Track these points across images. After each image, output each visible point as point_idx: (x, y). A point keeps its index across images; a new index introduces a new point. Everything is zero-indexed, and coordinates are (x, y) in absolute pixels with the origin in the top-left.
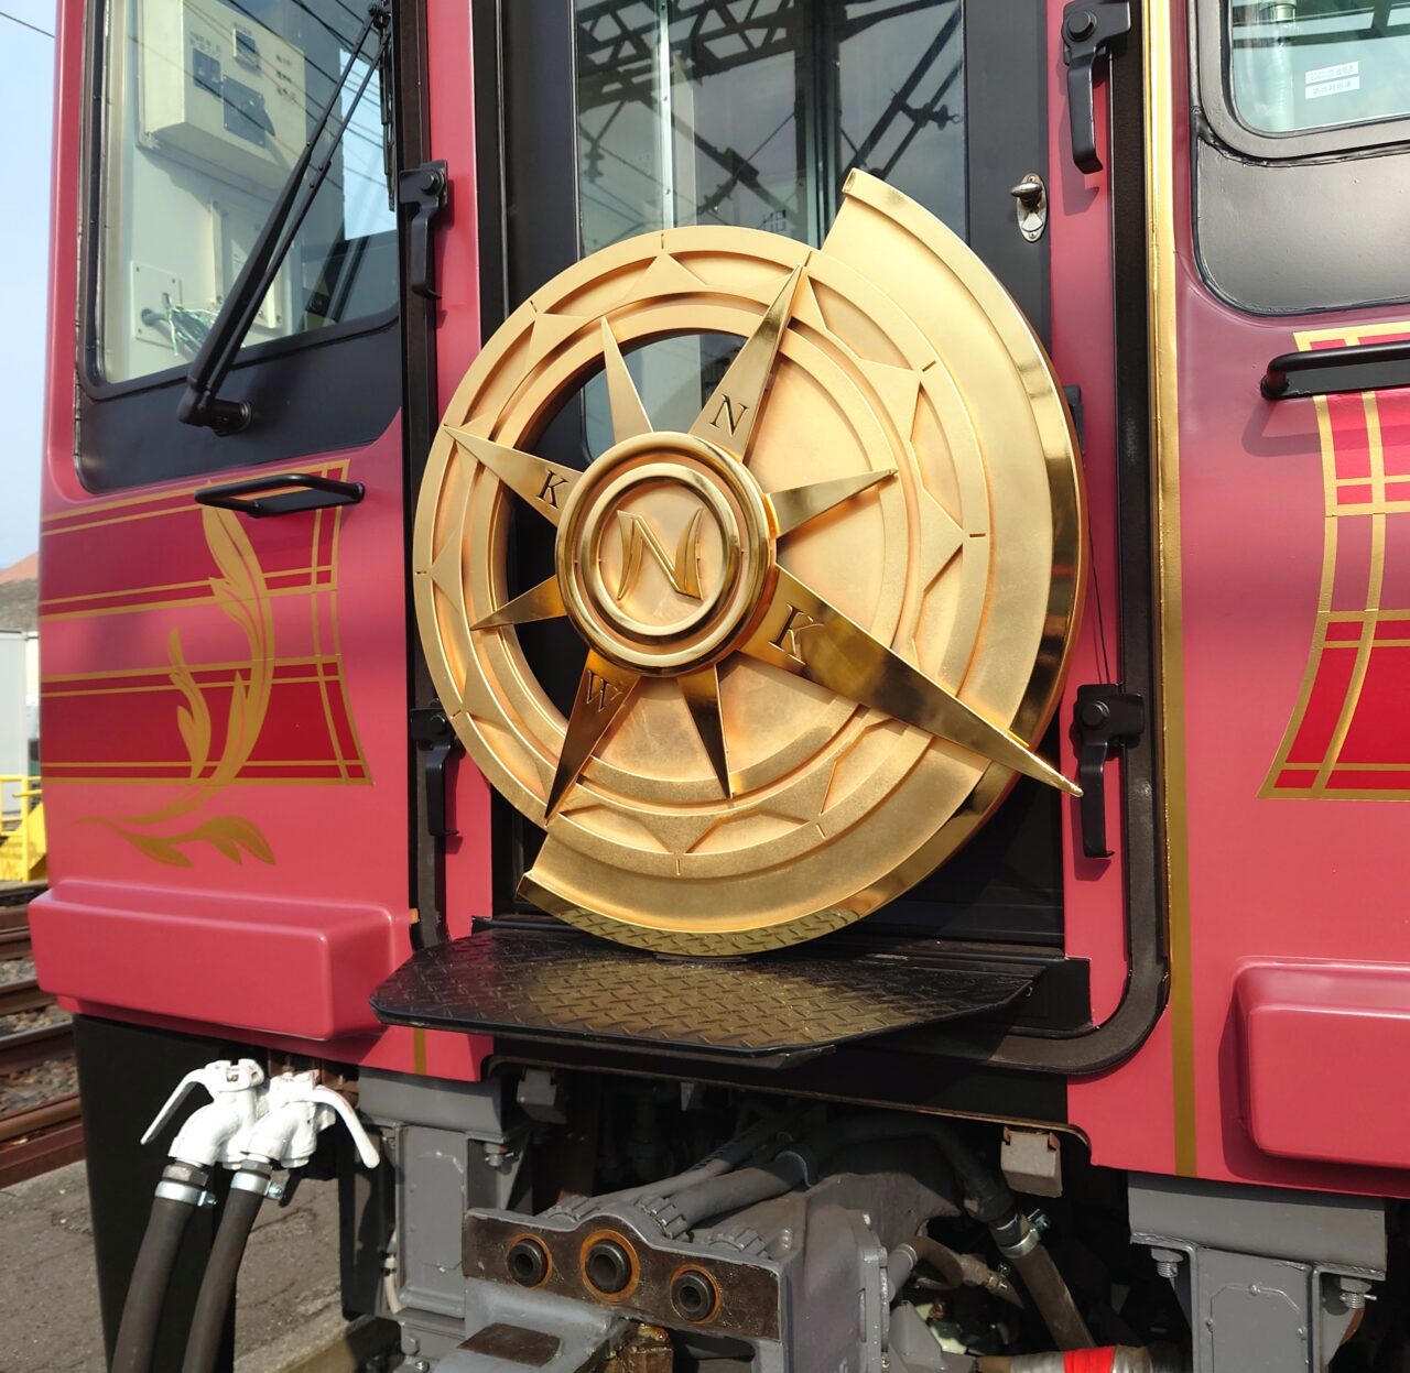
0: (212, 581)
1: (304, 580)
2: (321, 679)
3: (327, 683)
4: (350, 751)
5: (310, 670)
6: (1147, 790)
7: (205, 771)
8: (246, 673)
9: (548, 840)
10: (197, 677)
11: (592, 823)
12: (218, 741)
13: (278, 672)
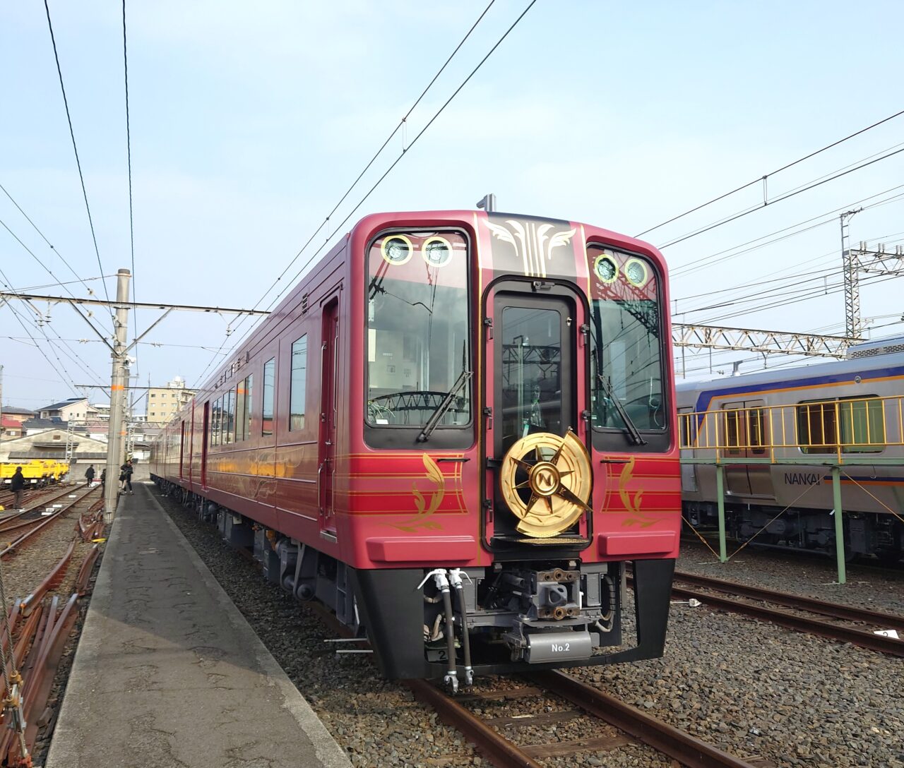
0: (426, 473)
1: (454, 475)
2: (457, 494)
3: (459, 495)
4: (464, 507)
5: (455, 492)
7: (423, 513)
8: (436, 493)
9: (521, 522)
10: (421, 493)
11: (530, 519)
12: (427, 506)
13: (446, 493)
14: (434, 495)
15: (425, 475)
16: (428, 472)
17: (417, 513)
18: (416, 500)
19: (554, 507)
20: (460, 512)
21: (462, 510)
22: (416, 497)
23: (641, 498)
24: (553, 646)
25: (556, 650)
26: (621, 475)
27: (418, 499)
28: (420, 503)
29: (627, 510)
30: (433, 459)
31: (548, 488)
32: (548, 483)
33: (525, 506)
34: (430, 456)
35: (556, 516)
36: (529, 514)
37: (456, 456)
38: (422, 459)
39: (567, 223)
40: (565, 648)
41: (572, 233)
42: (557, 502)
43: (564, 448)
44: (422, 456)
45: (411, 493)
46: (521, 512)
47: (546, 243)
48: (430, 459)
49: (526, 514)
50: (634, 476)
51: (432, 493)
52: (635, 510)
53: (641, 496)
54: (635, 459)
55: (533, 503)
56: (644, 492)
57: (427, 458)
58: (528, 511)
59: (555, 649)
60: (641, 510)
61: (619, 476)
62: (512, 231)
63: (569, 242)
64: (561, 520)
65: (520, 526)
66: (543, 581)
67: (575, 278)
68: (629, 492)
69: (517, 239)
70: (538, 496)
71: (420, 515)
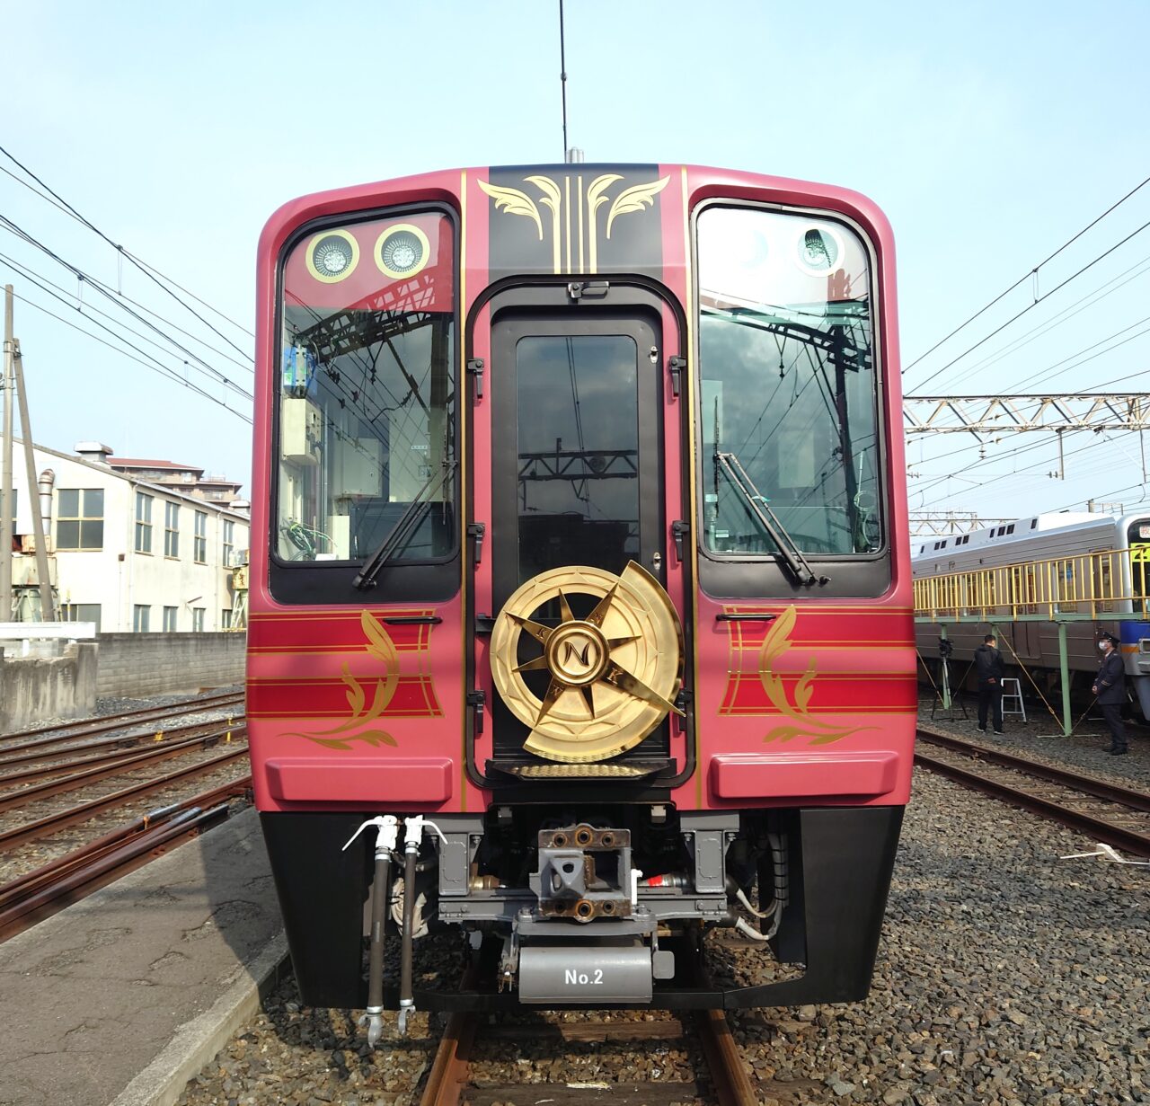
0: (366, 646)
1: (416, 648)
2: (422, 682)
3: (425, 684)
4: (435, 705)
5: (418, 679)
6: (692, 714)
7: (362, 715)
8: (384, 679)
9: (532, 732)
10: (357, 680)
11: (549, 727)
12: (368, 705)
13: (401, 679)
14: (380, 683)
15: (365, 649)
16: (370, 643)
17: (351, 715)
18: (348, 693)
19: (597, 707)
20: (428, 714)
21: (430, 710)
22: (348, 688)
23: (811, 689)
24: (568, 973)
25: (574, 982)
26: (765, 642)
27: (353, 692)
28: (356, 699)
29: (778, 711)
30: (378, 620)
31: (582, 670)
32: (584, 661)
33: (539, 704)
34: (374, 615)
35: (602, 722)
36: (546, 719)
37: (421, 613)
38: (360, 620)
39: (654, 168)
40: (592, 977)
41: (660, 185)
42: (605, 696)
43: (618, 592)
44: (360, 615)
45: (340, 680)
46: (531, 713)
47: (603, 211)
48: (373, 619)
49: (540, 718)
50: (793, 645)
51: (376, 680)
52: (798, 711)
53: (810, 683)
54: (798, 610)
55: (554, 700)
56: (819, 676)
57: (368, 618)
58: (544, 712)
59: (571, 978)
60: (809, 711)
61: (760, 645)
62: (535, 194)
63: (652, 203)
64: (616, 729)
65: (531, 742)
66: (553, 847)
67: (660, 270)
68: (782, 676)
69: (545, 212)
70: (564, 687)
71: (355, 719)
